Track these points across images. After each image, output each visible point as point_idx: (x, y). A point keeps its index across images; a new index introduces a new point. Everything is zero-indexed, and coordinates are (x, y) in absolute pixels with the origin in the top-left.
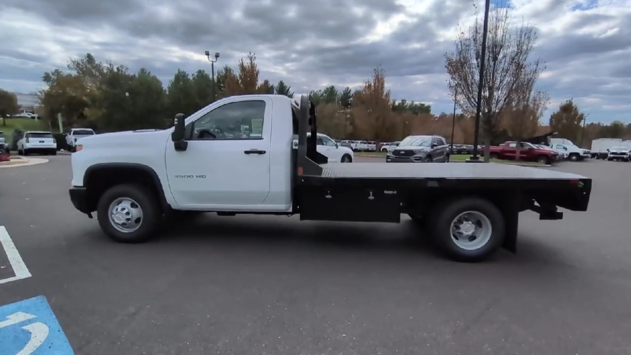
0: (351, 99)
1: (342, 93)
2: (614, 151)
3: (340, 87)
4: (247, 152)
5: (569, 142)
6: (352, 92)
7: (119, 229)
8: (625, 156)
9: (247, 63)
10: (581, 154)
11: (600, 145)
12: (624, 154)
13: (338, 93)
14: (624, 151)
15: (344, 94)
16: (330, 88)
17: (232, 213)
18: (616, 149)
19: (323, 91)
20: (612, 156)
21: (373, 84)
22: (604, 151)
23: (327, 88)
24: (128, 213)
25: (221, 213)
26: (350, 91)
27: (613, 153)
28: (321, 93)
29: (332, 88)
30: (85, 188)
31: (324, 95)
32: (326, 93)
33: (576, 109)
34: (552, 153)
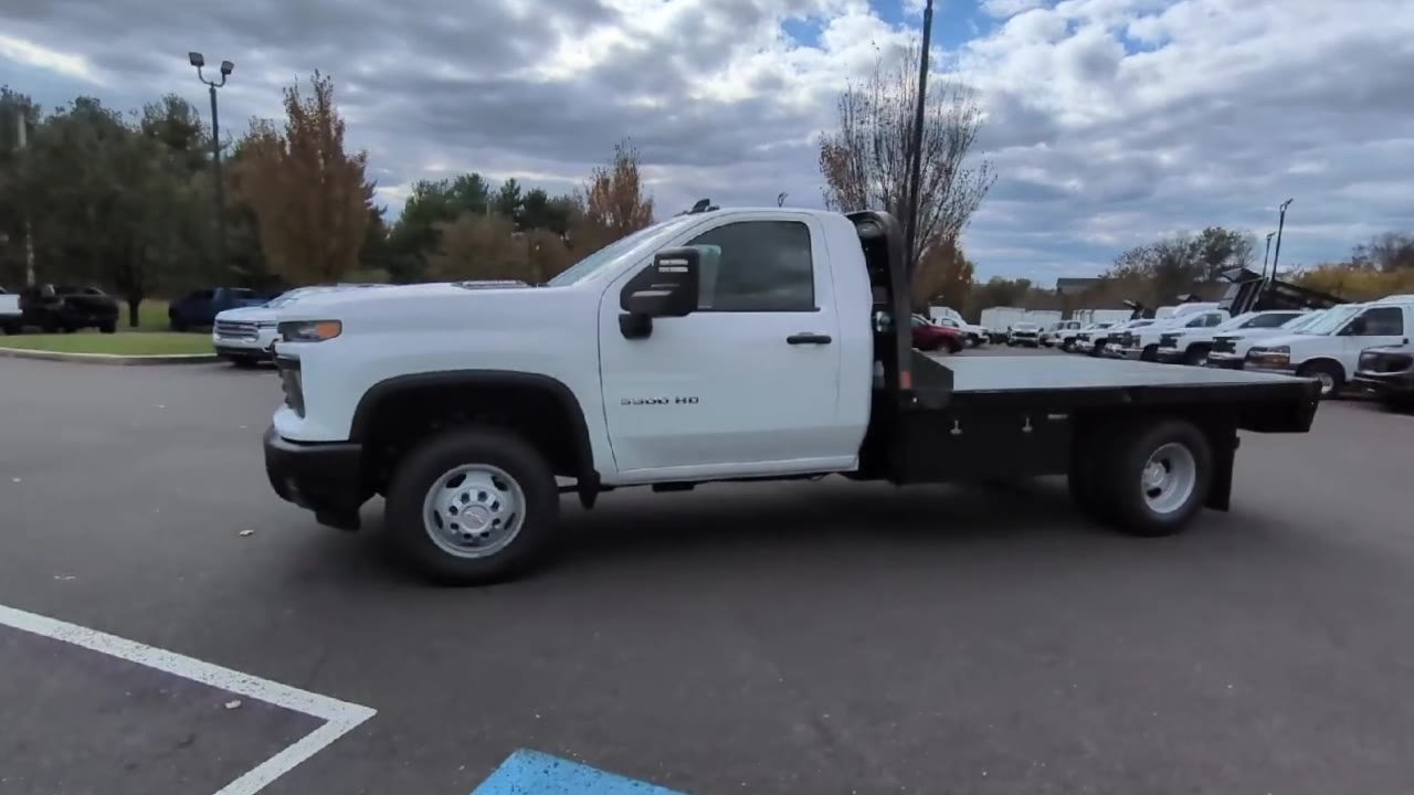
0: (522, 207)
1: (499, 191)
2: (1019, 330)
3: (496, 179)
4: (792, 341)
5: (956, 313)
6: (523, 194)
7: (448, 550)
8: (1034, 339)
9: (307, 100)
10: (981, 336)
11: (996, 320)
12: (1033, 335)
13: (489, 192)
14: (1033, 331)
15: (504, 196)
16: (470, 179)
17: (687, 485)
18: (1020, 327)
19: (451, 184)
20: (1016, 338)
21: (612, 180)
22: (1004, 330)
23: (462, 179)
24: (495, 506)
25: (661, 486)
26: (519, 188)
27: (1018, 334)
28: (448, 189)
29: (475, 178)
30: (358, 447)
31: (456, 193)
32: (459, 190)
33: (960, 253)
34: (959, 334)
